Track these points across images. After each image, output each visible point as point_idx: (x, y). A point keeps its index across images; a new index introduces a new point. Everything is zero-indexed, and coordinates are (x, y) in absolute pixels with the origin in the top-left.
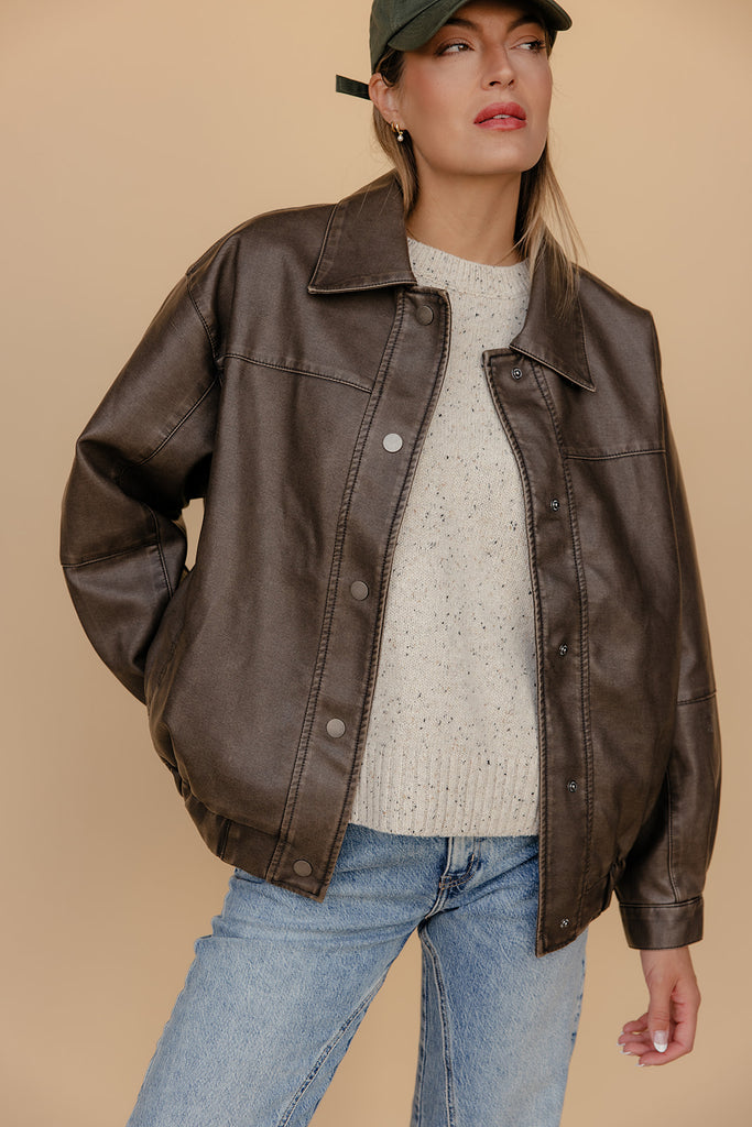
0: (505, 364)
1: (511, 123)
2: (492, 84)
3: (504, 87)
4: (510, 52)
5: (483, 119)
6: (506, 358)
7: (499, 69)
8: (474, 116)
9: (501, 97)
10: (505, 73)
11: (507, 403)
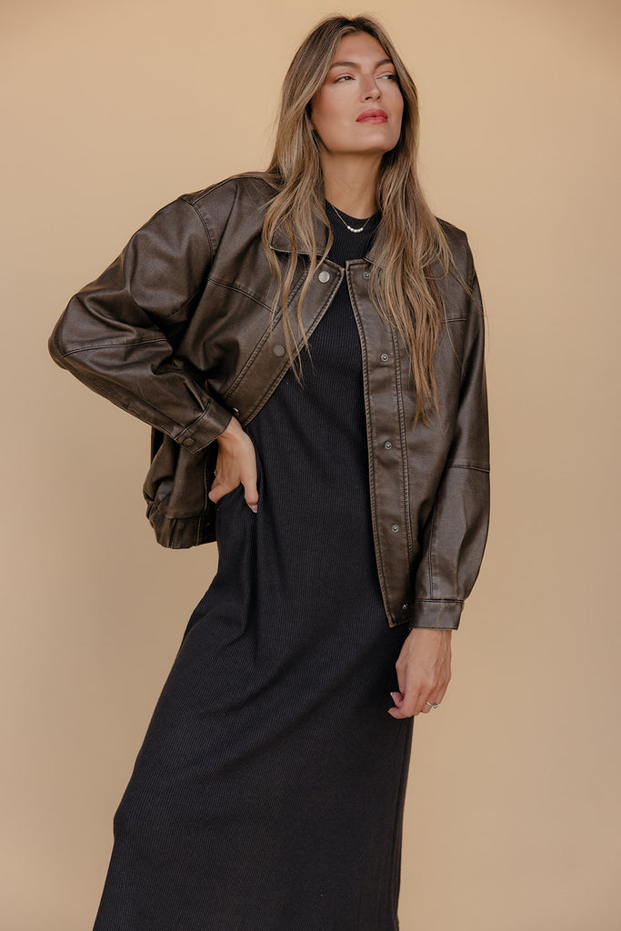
0: (361, 269)
1: (379, 119)
2: (367, 99)
3: (374, 101)
4: (377, 81)
5: (361, 119)
6: (361, 266)
7: (371, 89)
8: (356, 117)
9: (373, 106)
10: (375, 92)
11: (358, 294)
